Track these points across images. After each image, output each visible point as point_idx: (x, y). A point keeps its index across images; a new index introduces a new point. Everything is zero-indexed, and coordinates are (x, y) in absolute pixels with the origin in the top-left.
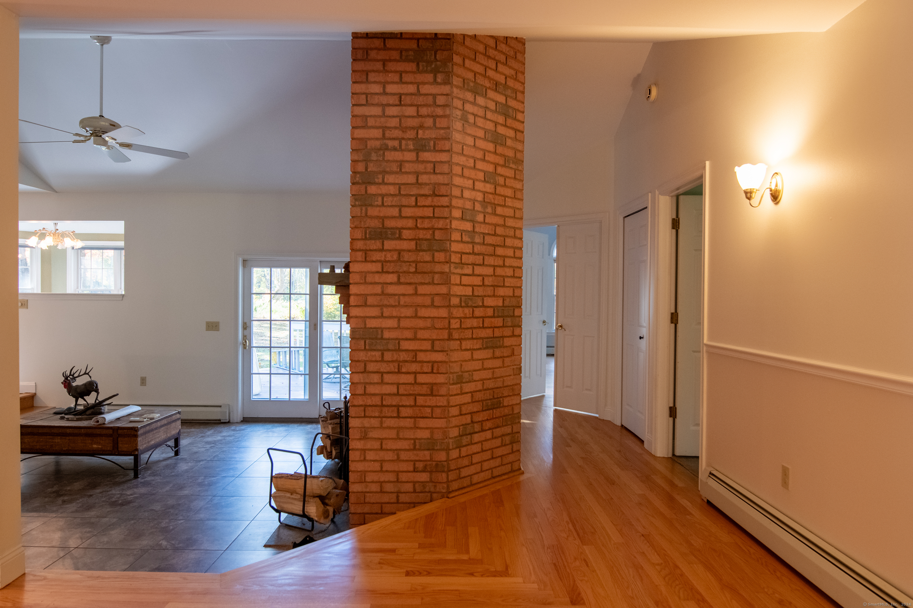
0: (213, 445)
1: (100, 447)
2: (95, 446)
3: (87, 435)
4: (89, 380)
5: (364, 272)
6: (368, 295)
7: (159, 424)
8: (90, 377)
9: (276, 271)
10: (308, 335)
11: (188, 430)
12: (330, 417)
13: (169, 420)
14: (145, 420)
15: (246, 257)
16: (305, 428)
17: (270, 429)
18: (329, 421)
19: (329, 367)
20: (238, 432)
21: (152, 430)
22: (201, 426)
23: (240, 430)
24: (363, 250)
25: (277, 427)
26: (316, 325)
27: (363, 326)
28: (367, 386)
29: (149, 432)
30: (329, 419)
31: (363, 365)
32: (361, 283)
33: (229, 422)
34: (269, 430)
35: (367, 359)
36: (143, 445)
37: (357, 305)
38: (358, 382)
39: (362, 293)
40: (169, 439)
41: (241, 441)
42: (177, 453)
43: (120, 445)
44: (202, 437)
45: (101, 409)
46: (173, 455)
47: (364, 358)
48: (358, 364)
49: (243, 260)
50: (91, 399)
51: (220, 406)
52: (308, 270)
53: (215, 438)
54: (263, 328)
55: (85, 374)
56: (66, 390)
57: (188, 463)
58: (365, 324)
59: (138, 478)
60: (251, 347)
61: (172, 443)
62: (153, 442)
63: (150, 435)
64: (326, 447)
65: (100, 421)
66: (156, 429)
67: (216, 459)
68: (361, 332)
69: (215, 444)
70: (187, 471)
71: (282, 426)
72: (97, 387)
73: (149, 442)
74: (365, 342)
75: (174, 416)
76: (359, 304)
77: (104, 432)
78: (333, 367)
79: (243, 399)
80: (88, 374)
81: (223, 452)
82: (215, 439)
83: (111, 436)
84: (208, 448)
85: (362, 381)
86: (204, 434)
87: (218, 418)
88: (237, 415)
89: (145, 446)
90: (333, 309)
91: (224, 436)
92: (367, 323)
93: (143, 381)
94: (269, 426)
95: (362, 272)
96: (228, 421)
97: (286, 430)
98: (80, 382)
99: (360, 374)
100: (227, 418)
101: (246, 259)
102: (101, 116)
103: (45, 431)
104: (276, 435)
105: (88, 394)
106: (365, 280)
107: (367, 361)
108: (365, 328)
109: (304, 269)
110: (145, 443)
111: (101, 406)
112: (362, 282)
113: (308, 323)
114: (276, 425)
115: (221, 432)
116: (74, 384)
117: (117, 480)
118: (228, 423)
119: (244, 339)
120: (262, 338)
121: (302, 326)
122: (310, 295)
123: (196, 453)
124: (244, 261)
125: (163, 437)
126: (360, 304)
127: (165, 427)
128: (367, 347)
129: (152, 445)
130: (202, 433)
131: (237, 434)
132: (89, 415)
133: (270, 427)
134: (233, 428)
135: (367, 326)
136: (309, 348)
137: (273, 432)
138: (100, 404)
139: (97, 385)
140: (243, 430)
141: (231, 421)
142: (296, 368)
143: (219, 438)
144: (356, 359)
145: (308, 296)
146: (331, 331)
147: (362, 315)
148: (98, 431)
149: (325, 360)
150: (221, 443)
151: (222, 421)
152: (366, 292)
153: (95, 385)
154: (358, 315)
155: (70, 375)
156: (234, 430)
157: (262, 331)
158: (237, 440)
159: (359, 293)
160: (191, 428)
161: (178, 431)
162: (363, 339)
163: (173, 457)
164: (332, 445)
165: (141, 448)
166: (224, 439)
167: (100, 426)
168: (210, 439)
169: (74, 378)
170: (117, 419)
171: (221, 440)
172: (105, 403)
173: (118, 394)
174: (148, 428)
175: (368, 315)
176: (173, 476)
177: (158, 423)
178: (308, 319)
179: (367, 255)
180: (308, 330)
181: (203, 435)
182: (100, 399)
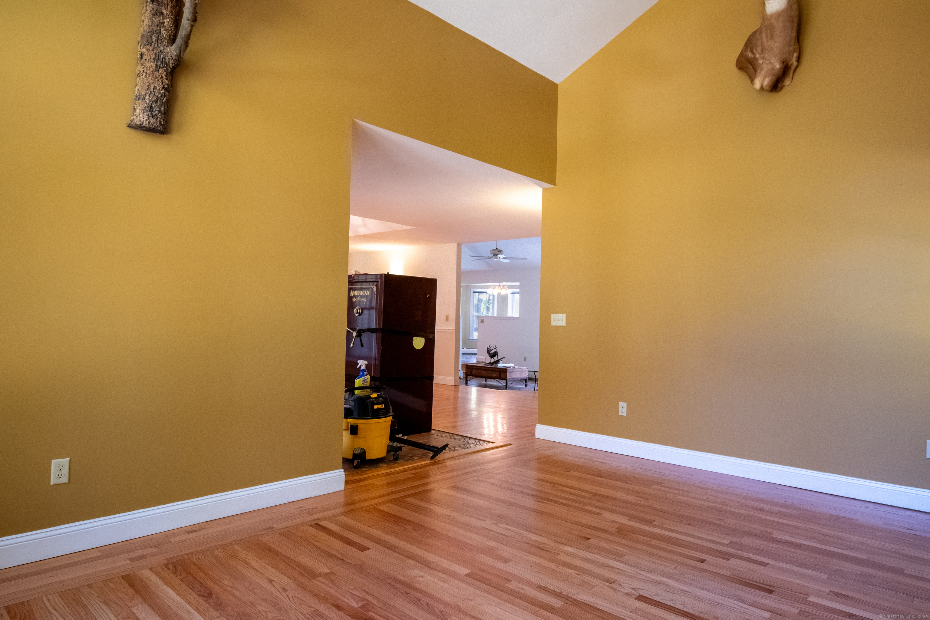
2: (494, 375)
43: (501, 375)
50: (496, 358)
55: (495, 348)
56: (488, 354)
72: (498, 354)
80: (496, 349)
98: (492, 352)
102: (497, 248)
103: (480, 368)
105: (495, 357)
116: (491, 352)
155: (489, 348)
172: (500, 360)
173: (504, 357)
182: (499, 359)
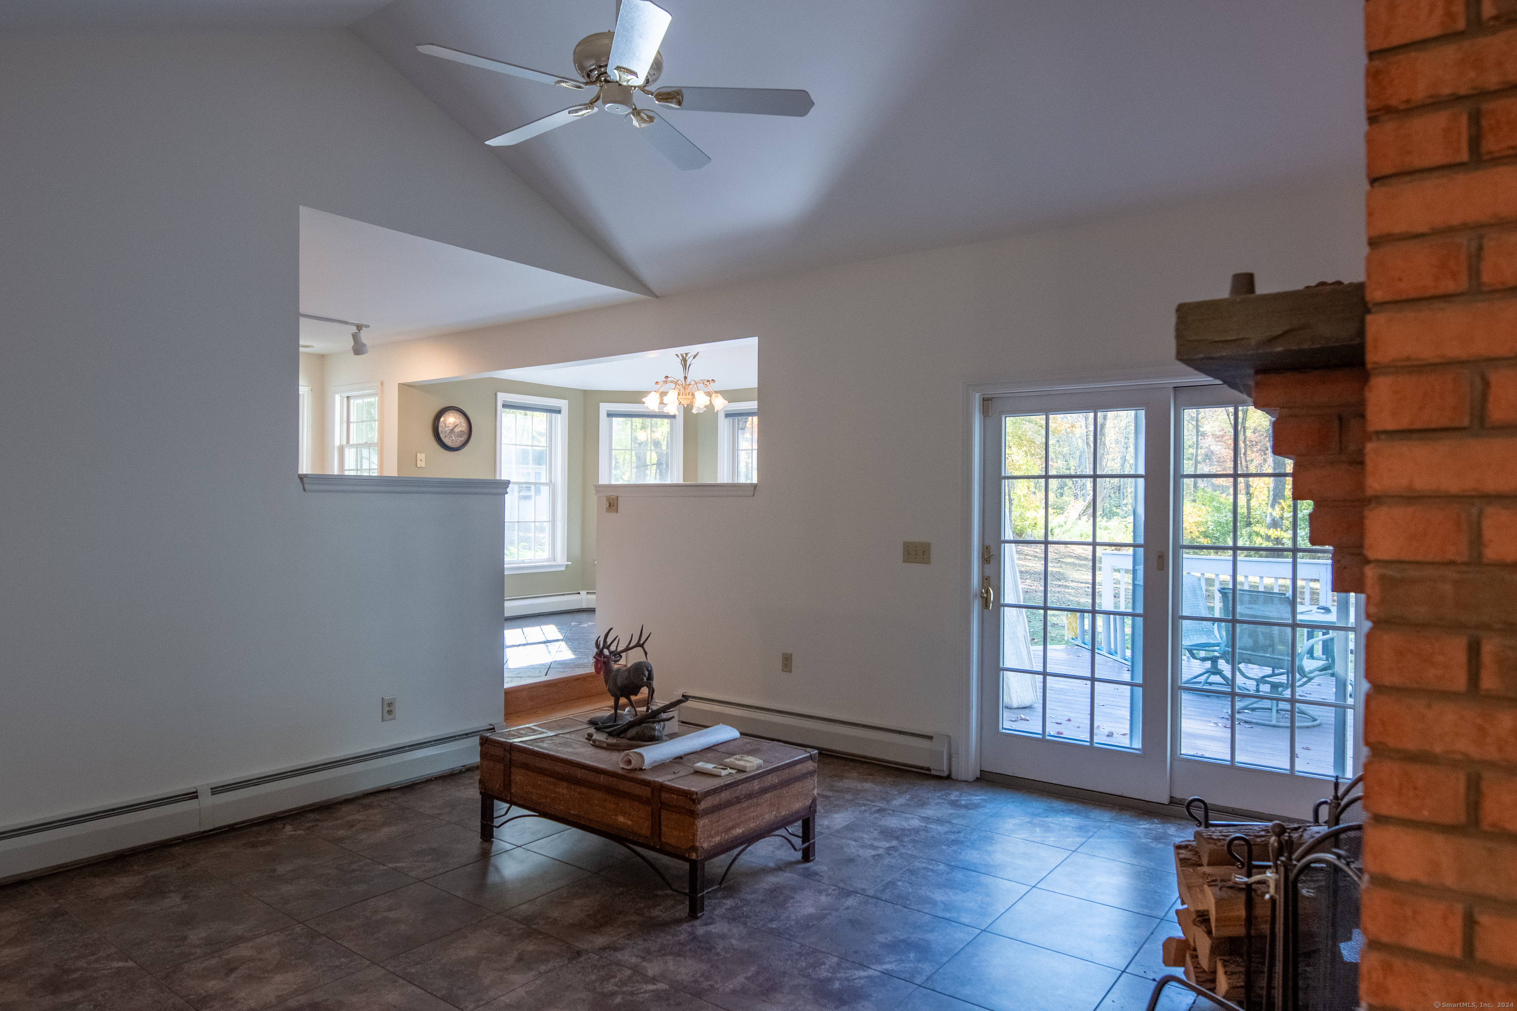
0: (895, 843)
1: (630, 823)
2: (621, 819)
3: (610, 791)
4: (643, 659)
5: (1465, 227)
6: (1493, 361)
7: (756, 785)
8: (646, 653)
9: (1060, 421)
10: (1140, 581)
11: (859, 786)
12: (1210, 856)
13: (786, 774)
14: (724, 773)
15: (990, 392)
16: (1130, 829)
17: (1039, 815)
18: (1206, 869)
19: (1194, 657)
20: (963, 811)
21: (738, 801)
22: (889, 779)
23: (967, 807)
24: (1456, 99)
25: (1057, 812)
26: (1162, 558)
27: (1459, 551)
28: (1485, 919)
29: (728, 804)
30: (1205, 860)
31: (1458, 783)
32: (1446, 297)
33: (949, 777)
34: (1037, 820)
35: (1493, 754)
36: (711, 836)
37: (1418, 425)
38: (1424, 879)
39: (1454, 351)
40: (784, 823)
41: (961, 842)
42: (807, 855)
44: (881, 810)
45: (654, 729)
46: (799, 855)
47: (1464, 746)
48: (1421, 774)
49: (984, 400)
51: (930, 738)
52: (1142, 413)
53: (907, 819)
54: (1063, 565)
57: (820, 892)
58: (1477, 540)
59: (697, 918)
60: (999, 605)
61: (796, 828)
62: (739, 831)
63: (732, 813)
64: (1195, 950)
65: (633, 762)
66: (750, 796)
67: (887, 896)
68: (1447, 589)
69: (902, 841)
70: (808, 924)
71: (1071, 812)
73: (728, 830)
74: (1474, 650)
75: (799, 767)
76: (1431, 417)
77: (639, 790)
78: (1204, 660)
79: (981, 727)
80: (642, 646)
81: (913, 872)
82: (905, 825)
83: (647, 802)
84: (881, 851)
85: (1450, 879)
86: (888, 802)
87: (926, 765)
88: (967, 767)
89: (718, 839)
90: (1197, 534)
91: (926, 819)
92: (1488, 533)
93: (787, 662)
94: (1038, 805)
95: (1449, 230)
96: (945, 774)
97: (1080, 828)
99: (1439, 841)
100: (945, 768)
101: (990, 396)
104: (1051, 839)
106: (1475, 272)
107: (1492, 765)
108: (1477, 561)
109: (1132, 413)
110: (717, 834)
111: (654, 722)
112: (1449, 286)
113: (1141, 551)
114: (1057, 804)
115: (923, 804)
117: (655, 913)
118: (947, 779)
119: (983, 587)
120: (1060, 583)
121: (1125, 559)
122: (1146, 477)
123: (851, 861)
124: (986, 401)
125: (767, 817)
126: (1443, 422)
127: (774, 792)
128: (1489, 681)
129: (736, 838)
130: (884, 799)
131: (958, 816)
132: (631, 739)
133: (1040, 811)
134: (954, 795)
135: (1490, 554)
136: (1145, 616)
137: (1047, 829)
138: (654, 716)
139: (650, 672)
140: (976, 806)
141: (954, 776)
142: (1119, 652)
143: (916, 823)
144: (1411, 744)
145: (1141, 481)
146: (1199, 575)
147: (1452, 485)
148: (625, 786)
149: (1186, 642)
150: (914, 841)
151: (933, 772)
152: (1480, 347)
153: (647, 673)
154: (1423, 483)
156: (954, 804)
157: (1061, 571)
158: (953, 837)
159: (1428, 354)
160: (866, 781)
161: (808, 802)
162: (1456, 627)
163: (798, 862)
164: (1215, 951)
165: (705, 845)
166: (926, 830)
167: (632, 775)
168: (892, 822)
169: (618, 655)
170: (676, 758)
171: (916, 831)
174: (725, 796)
175: (1492, 484)
176: (772, 932)
177: (756, 782)
178: (1141, 541)
179: (1484, 123)
180: (1141, 568)
181: (883, 805)
